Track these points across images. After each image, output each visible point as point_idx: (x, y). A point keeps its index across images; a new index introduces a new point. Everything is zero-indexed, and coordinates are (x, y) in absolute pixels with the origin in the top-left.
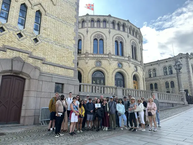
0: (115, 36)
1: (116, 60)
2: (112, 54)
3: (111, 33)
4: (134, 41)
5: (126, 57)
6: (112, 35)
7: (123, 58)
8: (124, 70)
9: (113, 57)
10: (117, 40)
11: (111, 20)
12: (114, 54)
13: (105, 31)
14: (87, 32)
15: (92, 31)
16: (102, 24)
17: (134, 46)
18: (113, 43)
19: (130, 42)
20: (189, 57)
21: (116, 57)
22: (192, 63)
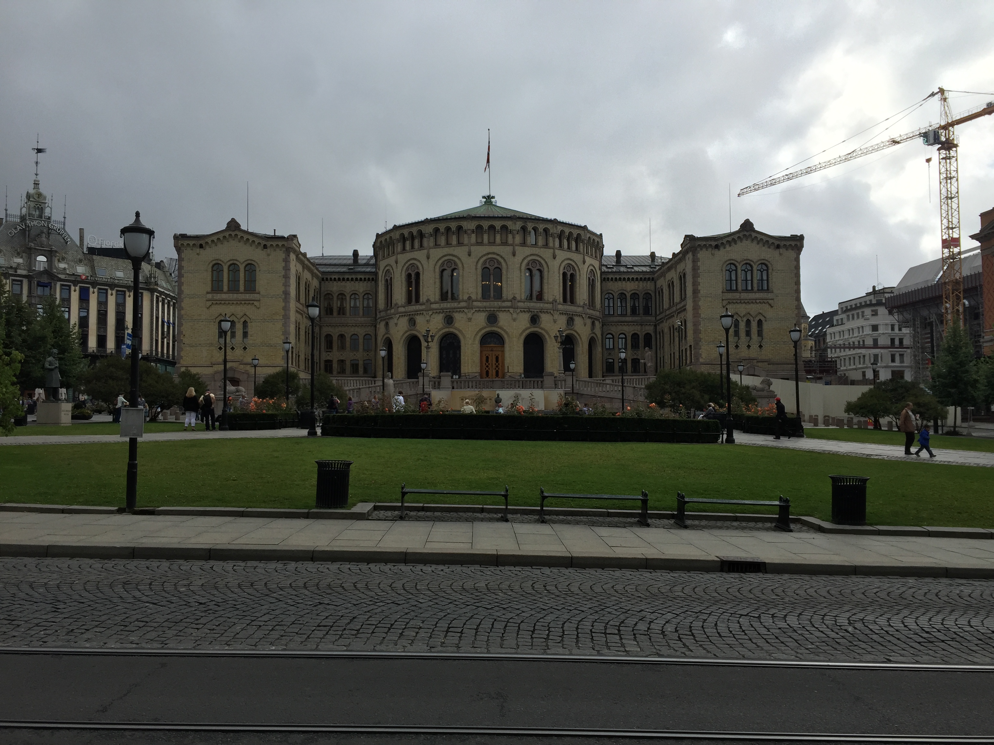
0: (440, 262)
1: (438, 311)
2: (432, 300)
3: (431, 257)
4: (490, 256)
5: (463, 301)
6: (432, 261)
8: (456, 329)
9: (433, 306)
10: (445, 267)
12: (437, 300)
13: (420, 255)
14: (396, 262)
15: (403, 258)
16: (417, 243)
17: (492, 268)
18: (435, 278)
19: (477, 262)
20: (699, 245)
21: (440, 306)
22: (734, 258)
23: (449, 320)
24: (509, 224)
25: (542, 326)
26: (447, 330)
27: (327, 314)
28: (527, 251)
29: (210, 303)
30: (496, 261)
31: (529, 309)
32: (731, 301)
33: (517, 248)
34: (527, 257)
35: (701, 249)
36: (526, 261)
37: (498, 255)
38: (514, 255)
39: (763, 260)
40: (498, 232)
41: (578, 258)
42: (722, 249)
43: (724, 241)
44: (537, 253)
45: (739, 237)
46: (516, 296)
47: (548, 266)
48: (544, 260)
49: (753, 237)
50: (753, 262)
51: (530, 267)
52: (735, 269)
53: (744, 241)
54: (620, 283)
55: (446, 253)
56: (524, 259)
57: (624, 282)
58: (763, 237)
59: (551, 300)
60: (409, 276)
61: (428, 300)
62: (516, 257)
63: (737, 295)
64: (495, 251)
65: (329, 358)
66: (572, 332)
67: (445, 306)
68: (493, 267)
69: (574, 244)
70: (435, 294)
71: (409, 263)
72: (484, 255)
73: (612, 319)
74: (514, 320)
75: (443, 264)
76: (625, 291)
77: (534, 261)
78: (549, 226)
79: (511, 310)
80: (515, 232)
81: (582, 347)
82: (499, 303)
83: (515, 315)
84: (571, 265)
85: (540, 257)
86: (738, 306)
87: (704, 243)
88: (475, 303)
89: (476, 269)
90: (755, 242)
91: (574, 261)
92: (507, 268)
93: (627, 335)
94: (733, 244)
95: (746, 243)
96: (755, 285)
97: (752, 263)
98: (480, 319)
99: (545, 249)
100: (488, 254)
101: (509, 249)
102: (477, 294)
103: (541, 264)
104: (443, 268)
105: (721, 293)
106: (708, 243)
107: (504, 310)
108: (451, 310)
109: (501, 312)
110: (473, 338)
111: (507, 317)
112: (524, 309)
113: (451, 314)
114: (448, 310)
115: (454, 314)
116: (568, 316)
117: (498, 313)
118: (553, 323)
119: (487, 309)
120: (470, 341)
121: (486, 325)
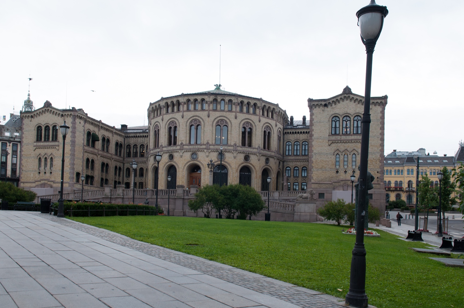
0: (168, 122)
1: (166, 152)
2: (164, 146)
3: (164, 120)
4: (194, 118)
5: (179, 145)
6: (164, 122)
7: (175, 147)
8: (174, 162)
9: (164, 149)
10: (171, 126)
11: (163, 104)
12: (166, 145)
13: (160, 119)
16: (159, 113)
17: (195, 125)
18: (165, 132)
19: (187, 122)
20: (314, 105)
21: (167, 148)
22: (337, 112)
23: (171, 157)
24: (206, 98)
25: (225, 160)
26: (170, 163)
27: (128, 157)
28: (218, 114)
29: (35, 147)
30: (198, 122)
31: (217, 150)
32: (334, 141)
33: (210, 112)
34: (217, 117)
35: (315, 107)
36: (216, 120)
37: (199, 117)
38: (209, 116)
39: (358, 113)
40: (199, 103)
41: (254, 118)
42: (329, 106)
43: (331, 101)
44: (224, 115)
45: (341, 98)
46: (209, 142)
47: (231, 123)
48: (229, 119)
49: (351, 97)
50: (350, 114)
51: (219, 124)
52: (339, 120)
53: (345, 101)
54: (296, 135)
55: (171, 117)
56: (216, 119)
57: (298, 134)
58: (358, 98)
59: (232, 144)
60: (156, 131)
61: (162, 145)
62: (210, 118)
63: (338, 138)
64: (198, 115)
65: (128, 181)
66: (248, 164)
67: (170, 149)
68: (197, 124)
69: (251, 110)
70: (165, 142)
71: (155, 124)
72: (191, 117)
73: (290, 158)
74: (207, 156)
75: (169, 124)
76: (299, 140)
77: (222, 120)
78: (233, 98)
79: (205, 150)
80: (209, 102)
81: (256, 173)
82: (199, 146)
83: (207, 154)
84: (249, 122)
85: (226, 118)
86: (339, 145)
87: (317, 103)
88: (185, 147)
89: (186, 126)
90: (353, 101)
91: (251, 120)
92: (204, 125)
93: (299, 167)
94: (337, 103)
95: (347, 102)
96: (352, 131)
97: (350, 116)
98: (187, 156)
99: (229, 113)
100: (193, 116)
101: (206, 113)
102: (186, 141)
103: (226, 122)
104: (170, 126)
105: (327, 136)
106: (319, 103)
107: (201, 151)
108: (172, 151)
109: (200, 152)
110: (183, 167)
111: (203, 155)
112: (214, 150)
113: (172, 153)
114: (171, 151)
115: (174, 153)
116: (245, 155)
117: (197, 152)
118: (233, 159)
119: (191, 150)
120: (181, 170)
121: (190, 160)
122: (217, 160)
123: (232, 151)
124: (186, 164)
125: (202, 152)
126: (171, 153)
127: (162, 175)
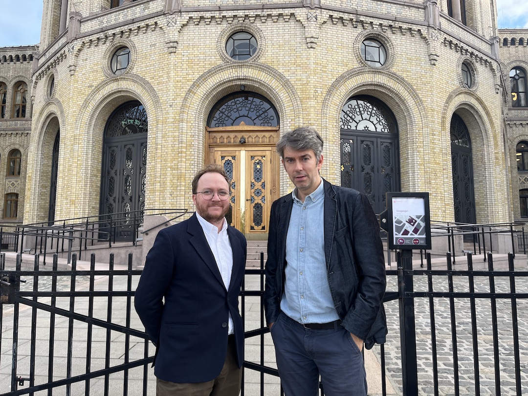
2: (85, 14)
7: (137, 10)
9: (87, 27)
21: (102, 23)
23: (121, 57)
25: (394, 70)
26: (112, 87)
31: (356, 15)
61: (78, 14)
66: (472, 100)
67: (113, 22)
74: (311, 44)
79: (301, 13)
88: (190, 1)
98: (205, 45)
107: (280, 15)
108: (126, 28)
109: (269, 21)
110: (179, 100)
111: (287, 37)
112: (341, 15)
113: (124, 41)
114: (118, 30)
115: (132, 38)
116: (464, 57)
117: (258, 24)
118: (428, 66)
119: (224, 13)
120: (171, 114)
121: (220, 62)
122: (356, 65)
123: (424, 31)
124: (196, 84)
125: (281, 23)
126: (118, 41)
127: (76, 147)
